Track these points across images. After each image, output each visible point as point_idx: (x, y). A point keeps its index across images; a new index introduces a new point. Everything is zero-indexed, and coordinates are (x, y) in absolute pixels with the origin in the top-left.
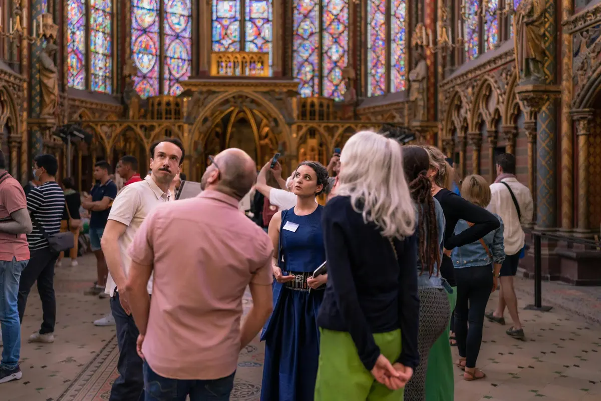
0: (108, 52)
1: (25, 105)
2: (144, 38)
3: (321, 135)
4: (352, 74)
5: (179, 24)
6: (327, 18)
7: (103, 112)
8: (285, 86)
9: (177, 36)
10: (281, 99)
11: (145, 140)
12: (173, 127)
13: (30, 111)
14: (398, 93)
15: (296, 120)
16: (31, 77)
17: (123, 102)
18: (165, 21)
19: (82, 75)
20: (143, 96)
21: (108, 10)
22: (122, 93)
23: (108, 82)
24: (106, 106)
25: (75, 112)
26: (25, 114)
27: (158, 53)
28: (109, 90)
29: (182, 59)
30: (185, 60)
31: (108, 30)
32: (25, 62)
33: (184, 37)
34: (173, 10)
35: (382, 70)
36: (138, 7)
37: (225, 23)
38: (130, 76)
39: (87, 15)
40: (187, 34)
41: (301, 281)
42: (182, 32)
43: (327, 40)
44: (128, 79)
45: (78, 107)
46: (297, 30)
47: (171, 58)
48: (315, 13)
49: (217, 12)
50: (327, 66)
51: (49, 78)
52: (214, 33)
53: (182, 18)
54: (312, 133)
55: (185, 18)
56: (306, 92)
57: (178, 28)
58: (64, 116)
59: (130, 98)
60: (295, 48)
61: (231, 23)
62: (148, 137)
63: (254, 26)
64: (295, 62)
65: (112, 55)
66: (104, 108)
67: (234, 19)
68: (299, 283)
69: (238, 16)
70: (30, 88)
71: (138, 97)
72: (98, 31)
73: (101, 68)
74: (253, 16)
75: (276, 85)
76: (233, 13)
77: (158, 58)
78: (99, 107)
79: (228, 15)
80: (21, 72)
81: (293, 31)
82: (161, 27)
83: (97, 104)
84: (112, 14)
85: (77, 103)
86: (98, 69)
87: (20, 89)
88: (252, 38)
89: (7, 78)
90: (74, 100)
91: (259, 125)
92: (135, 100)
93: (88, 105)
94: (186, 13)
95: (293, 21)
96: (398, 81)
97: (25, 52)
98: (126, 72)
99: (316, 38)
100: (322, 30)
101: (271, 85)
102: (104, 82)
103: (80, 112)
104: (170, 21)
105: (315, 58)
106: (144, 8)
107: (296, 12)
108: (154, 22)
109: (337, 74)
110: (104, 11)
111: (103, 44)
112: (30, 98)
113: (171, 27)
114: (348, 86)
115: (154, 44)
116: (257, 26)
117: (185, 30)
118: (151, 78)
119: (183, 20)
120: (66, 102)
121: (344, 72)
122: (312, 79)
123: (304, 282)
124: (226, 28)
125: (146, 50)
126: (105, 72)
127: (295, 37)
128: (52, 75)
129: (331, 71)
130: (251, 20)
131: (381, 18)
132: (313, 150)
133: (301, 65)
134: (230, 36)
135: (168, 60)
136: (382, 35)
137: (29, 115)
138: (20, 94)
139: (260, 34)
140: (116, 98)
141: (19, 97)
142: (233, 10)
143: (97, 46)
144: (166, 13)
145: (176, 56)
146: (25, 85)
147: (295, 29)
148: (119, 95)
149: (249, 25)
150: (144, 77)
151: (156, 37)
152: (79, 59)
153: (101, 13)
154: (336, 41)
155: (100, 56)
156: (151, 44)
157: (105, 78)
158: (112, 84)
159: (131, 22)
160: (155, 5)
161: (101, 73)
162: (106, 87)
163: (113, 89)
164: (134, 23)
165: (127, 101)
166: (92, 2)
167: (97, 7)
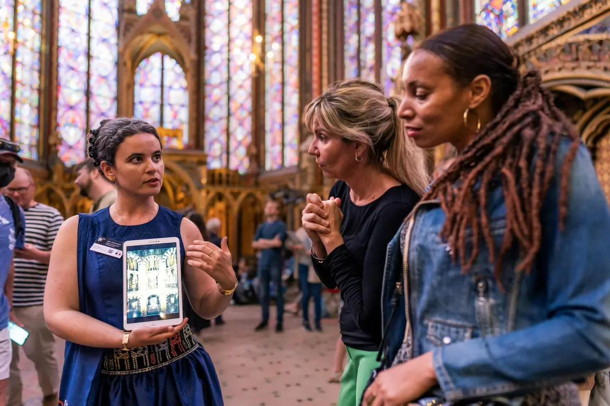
0: (34, 123)
2: (70, 114)
3: (227, 200)
4: (254, 150)
5: (104, 104)
6: (233, 106)
8: (195, 156)
10: (192, 168)
14: (291, 167)
15: (205, 186)
17: (48, 168)
18: (91, 101)
20: (68, 164)
21: (36, 85)
22: (47, 160)
23: (34, 151)
27: (85, 128)
28: (34, 157)
31: (36, 103)
34: (100, 92)
35: (278, 148)
36: (65, 86)
37: (147, 106)
38: (55, 145)
39: (13, 88)
41: (143, 352)
42: (107, 110)
43: (234, 123)
44: (53, 149)
46: (208, 115)
48: (224, 101)
49: (138, 97)
50: (233, 144)
53: (107, 99)
54: (220, 197)
56: (215, 165)
57: (103, 108)
59: (53, 164)
60: (206, 129)
61: (151, 106)
62: (68, 197)
63: (172, 110)
65: (38, 126)
67: (154, 103)
68: (140, 358)
69: (158, 101)
71: (63, 164)
72: (23, 103)
73: (26, 137)
74: (172, 102)
76: (153, 98)
77: (84, 132)
79: (149, 100)
81: (204, 115)
82: (88, 105)
84: (39, 91)
86: (23, 137)
91: (175, 191)
92: (59, 166)
94: (112, 95)
95: (204, 107)
96: (291, 158)
98: (52, 141)
99: (224, 122)
100: (229, 115)
102: (30, 149)
105: (223, 138)
106: (71, 88)
108: (81, 100)
109: (242, 151)
110: (31, 87)
111: (30, 115)
113: (96, 106)
114: (251, 160)
115: (81, 119)
116: (174, 110)
117: (110, 109)
118: (77, 149)
119: (107, 101)
121: (248, 148)
122: (221, 155)
123: (149, 354)
124: (147, 110)
125: (73, 124)
126: (31, 141)
127: (207, 120)
129: (237, 148)
130: (170, 105)
131: (277, 106)
132: (220, 212)
133: (211, 144)
136: (279, 120)
139: (176, 117)
140: (41, 165)
143: (23, 117)
144: (92, 93)
147: (206, 113)
148: (45, 162)
150: (70, 147)
151: (83, 114)
152: (4, 128)
153: (28, 88)
154: (241, 124)
155: (26, 126)
156: (78, 119)
157: (30, 147)
158: (38, 152)
159: (57, 99)
160: (83, 86)
161: (26, 142)
162: (31, 154)
163: (39, 157)
164: (61, 100)
165: (52, 167)
166: (18, 77)
167: (24, 83)
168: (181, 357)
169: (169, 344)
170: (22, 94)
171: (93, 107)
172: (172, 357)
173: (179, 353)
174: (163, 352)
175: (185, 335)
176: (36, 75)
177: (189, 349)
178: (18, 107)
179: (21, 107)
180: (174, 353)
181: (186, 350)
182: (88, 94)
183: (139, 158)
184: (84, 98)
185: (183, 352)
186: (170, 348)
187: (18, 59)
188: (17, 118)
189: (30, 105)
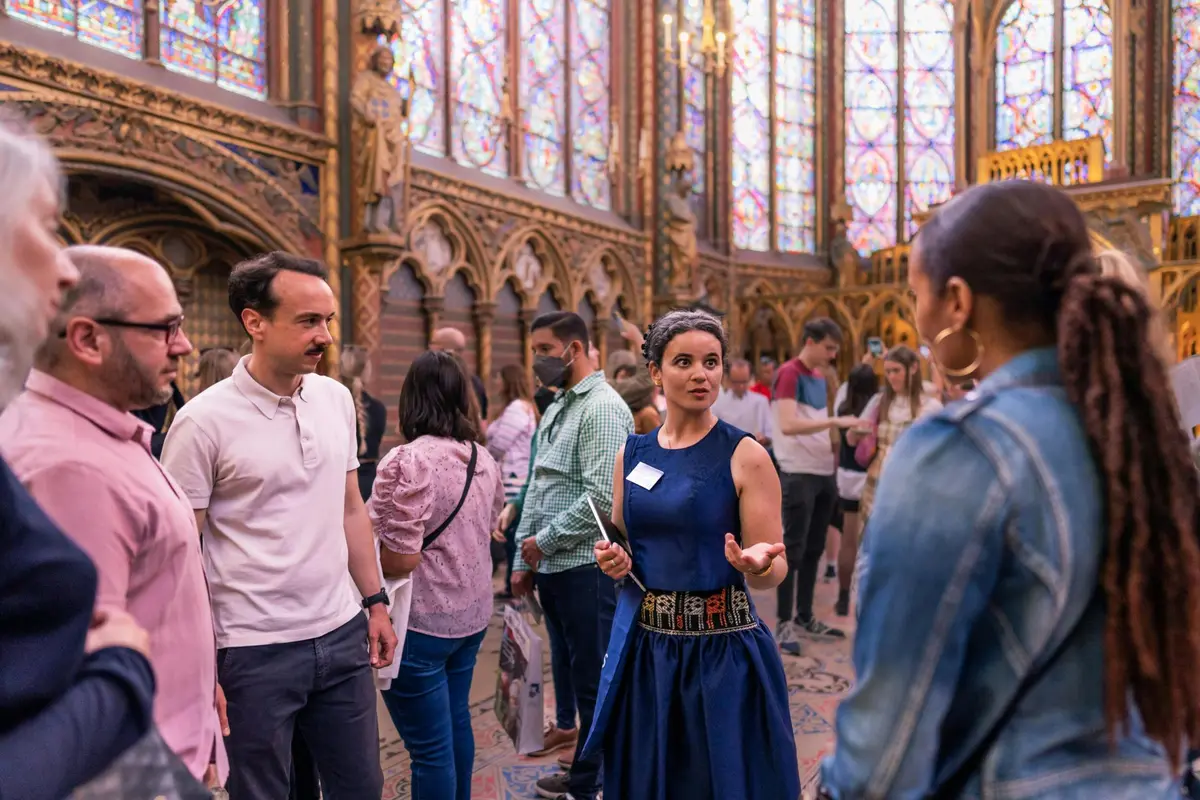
0: (807, 188)
1: (649, 276)
2: (870, 157)
5: (933, 122)
7: (794, 282)
8: (1132, 194)
9: (930, 144)
10: (1121, 223)
11: (851, 321)
12: (898, 296)
13: (656, 284)
15: (1160, 261)
16: (657, 232)
17: (830, 265)
18: (907, 123)
19: (764, 229)
20: (865, 252)
21: (808, 121)
22: (829, 250)
23: (809, 236)
24: (800, 272)
25: (747, 285)
26: (648, 290)
27: (895, 178)
28: (809, 247)
29: (937, 182)
30: (943, 184)
31: (808, 153)
32: (648, 212)
33: (941, 145)
34: (924, 101)
36: (859, 108)
37: (1021, 104)
38: (842, 221)
40: (948, 139)
41: (669, 609)
42: (938, 135)
44: (839, 227)
45: (752, 277)
46: (1182, 84)
47: (916, 183)
49: (1005, 88)
51: (679, 231)
52: (1000, 124)
53: (937, 111)
55: (946, 112)
57: (931, 132)
58: (728, 292)
59: (840, 256)
60: (1177, 122)
61: (1033, 103)
63: (1082, 97)
64: (1176, 152)
65: (814, 193)
66: (796, 275)
67: (1039, 93)
68: (665, 616)
69: (1050, 87)
70: (656, 249)
71: (855, 253)
72: (789, 156)
73: (795, 215)
74: (1080, 79)
75: (1109, 195)
76: (1037, 84)
77: (895, 187)
78: (788, 275)
79: (1029, 88)
80: (642, 228)
81: (1171, 88)
82: (900, 134)
83: (784, 271)
84: (814, 128)
85: (750, 271)
86: (790, 216)
87: (640, 252)
88: (1078, 122)
89: (612, 236)
90: (745, 266)
92: (848, 258)
93: (770, 273)
94: (947, 102)
95: (1171, 68)
97: (648, 197)
98: (836, 213)
101: (1098, 195)
102: (802, 235)
103: (756, 283)
104: (915, 121)
106: (869, 108)
107: (1178, 48)
108: (887, 127)
110: (801, 125)
111: (800, 175)
112: (656, 265)
113: (916, 131)
115: (887, 163)
116: (1088, 97)
117: (944, 131)
118: (881, 221)
119: (940, 116)
120: (732, 271)
123: (676, 614)
124: (1025, 113)
125: (875, 175)
126: (803, 220)
127: (1177, 100)
128: (685, 227)
130: (1076, 87)
133: (1192, 155)
134: (1032, 126)
135: (912, 187)
137: (655, 291)
138: (640, 260)
139: (1095, 110)
140: (820, 260)
141: (637, 265)
142: (1039, 76)
143: (788, 180)
144: (908, 107)
145: (927, 179)
146: (648, 247)
147: (1177, 83)
148: (825, 254)
149: (1071, 98)
150: (871, 220)
151: (891, 153)
152: (759, 205)
153: (796, 128)
155: (795, 196)
156: (882, 165)
157: (802, 229)
158: (815, 239)
159: (844, 134)
160: (889, 100)
161: (795, 223)
162: (804, 243)
163: (816, 248)
164: (852, 136)
165: (836, 262)
166: (780, 113)
167: (788, 119)
168: (719, 632)
169: (705, 611)
170: (785, 140)
171: (910, 135)
172: (706, 628)
173: (718, 626)
174: (695, 618)
175: (733, 606)
176: (808, 99)
177: (734, 625)
178: (780, 167)
179: (785, 165)
180: (711, 625)
181: (729, 625)
182: (900, 111)
183: (685, 360)
184: (893, 122)
185: (724, 627)
186: (705, 614)
187: (779, 79)
188: (780, 184)
189: (801, 158)
